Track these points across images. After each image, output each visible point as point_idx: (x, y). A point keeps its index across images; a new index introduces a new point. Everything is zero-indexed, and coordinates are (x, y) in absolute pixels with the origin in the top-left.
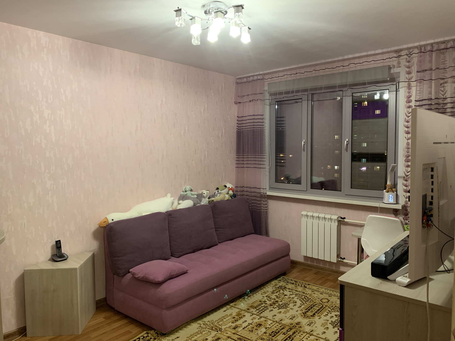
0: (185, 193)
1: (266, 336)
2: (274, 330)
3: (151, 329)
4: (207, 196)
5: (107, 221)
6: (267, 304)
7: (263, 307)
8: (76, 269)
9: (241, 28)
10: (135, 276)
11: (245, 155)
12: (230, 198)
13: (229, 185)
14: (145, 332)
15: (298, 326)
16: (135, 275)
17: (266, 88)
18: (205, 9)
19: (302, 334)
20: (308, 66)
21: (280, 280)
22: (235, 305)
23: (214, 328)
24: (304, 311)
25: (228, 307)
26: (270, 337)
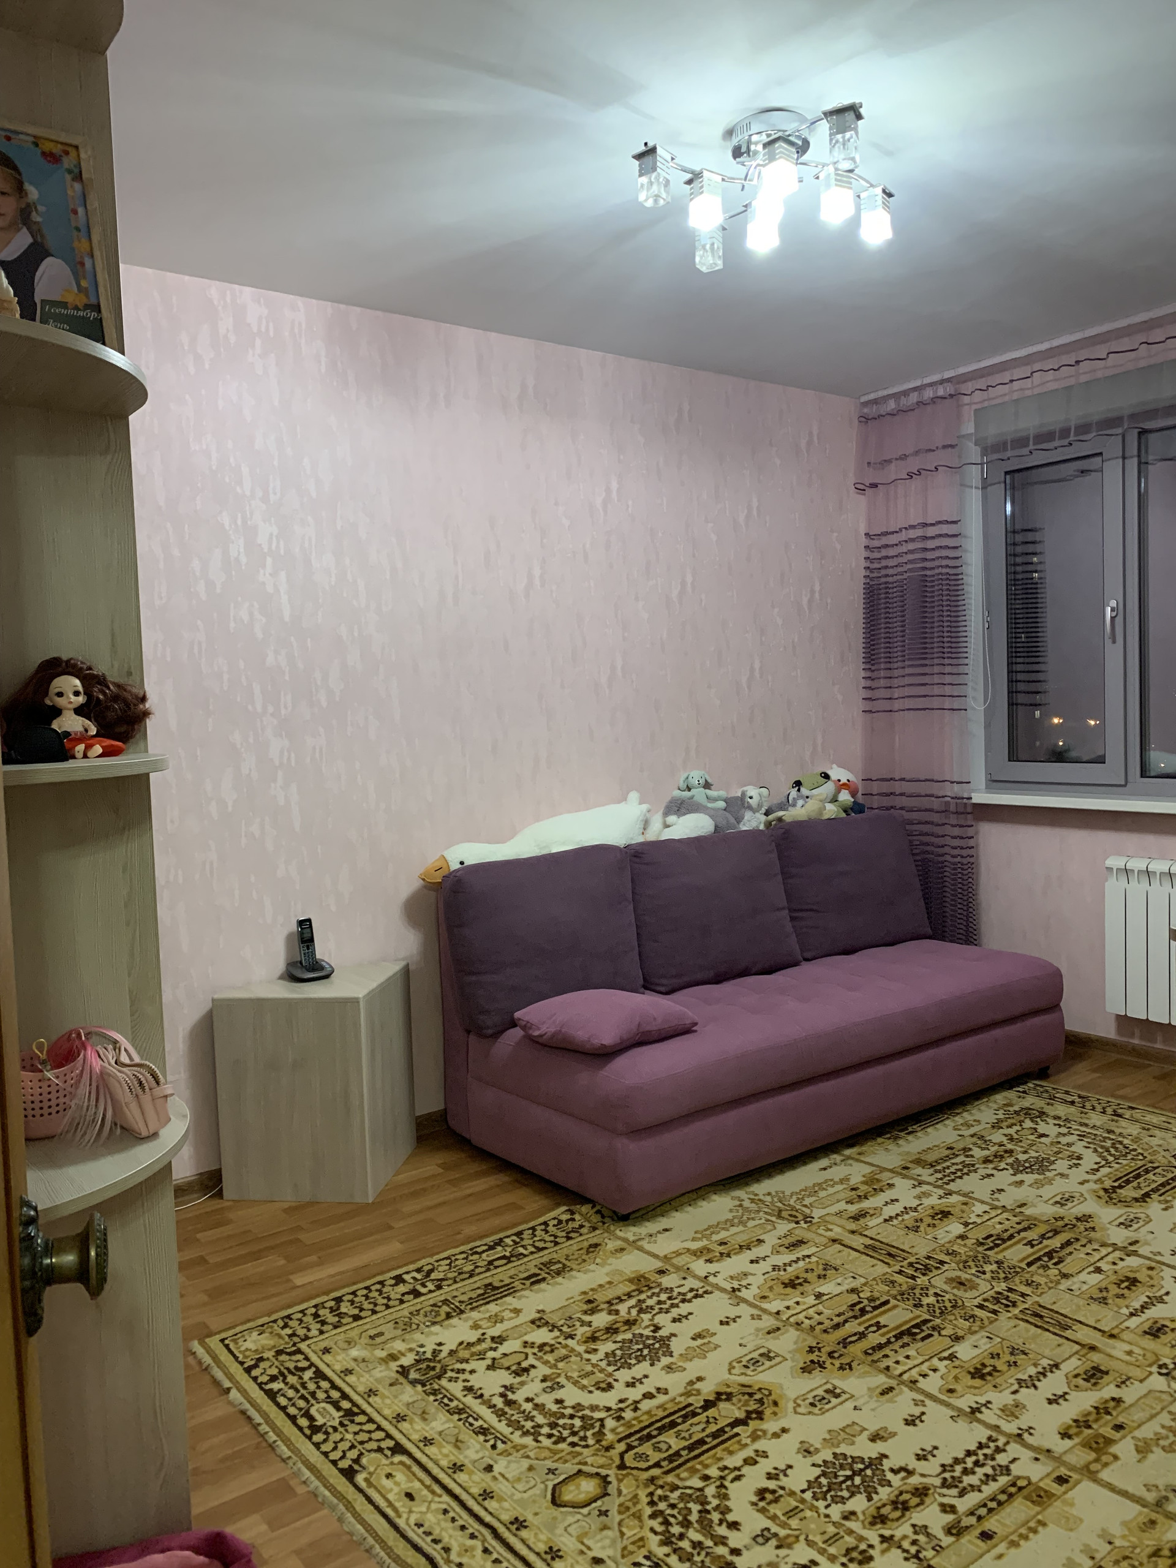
0: (687, 794)
1: (965, 1245)
2: (993, 1232)
3: (584, 1200)
4: (760, 806)
5: (445, 866)
6: (972, 1156)
7: (957, 1164)
8: (355, 1001)
9: (859, 196)
10: (530, 1032)
11: (896, 665)
12: (844, 815)
13: (839, 774)
14: (564, 1208)
15: (1081, 1226)
16: (530, 1028)
17: (969, 428)
18: (735, 141)
19: (1094, 1250)
20: (1119, 333)
21: (1024, 1092)
22: (860, 1154)
23: (784, 1214)
24: (1108, 1184)
25: (836, 1157)
26: (980, 1249)
